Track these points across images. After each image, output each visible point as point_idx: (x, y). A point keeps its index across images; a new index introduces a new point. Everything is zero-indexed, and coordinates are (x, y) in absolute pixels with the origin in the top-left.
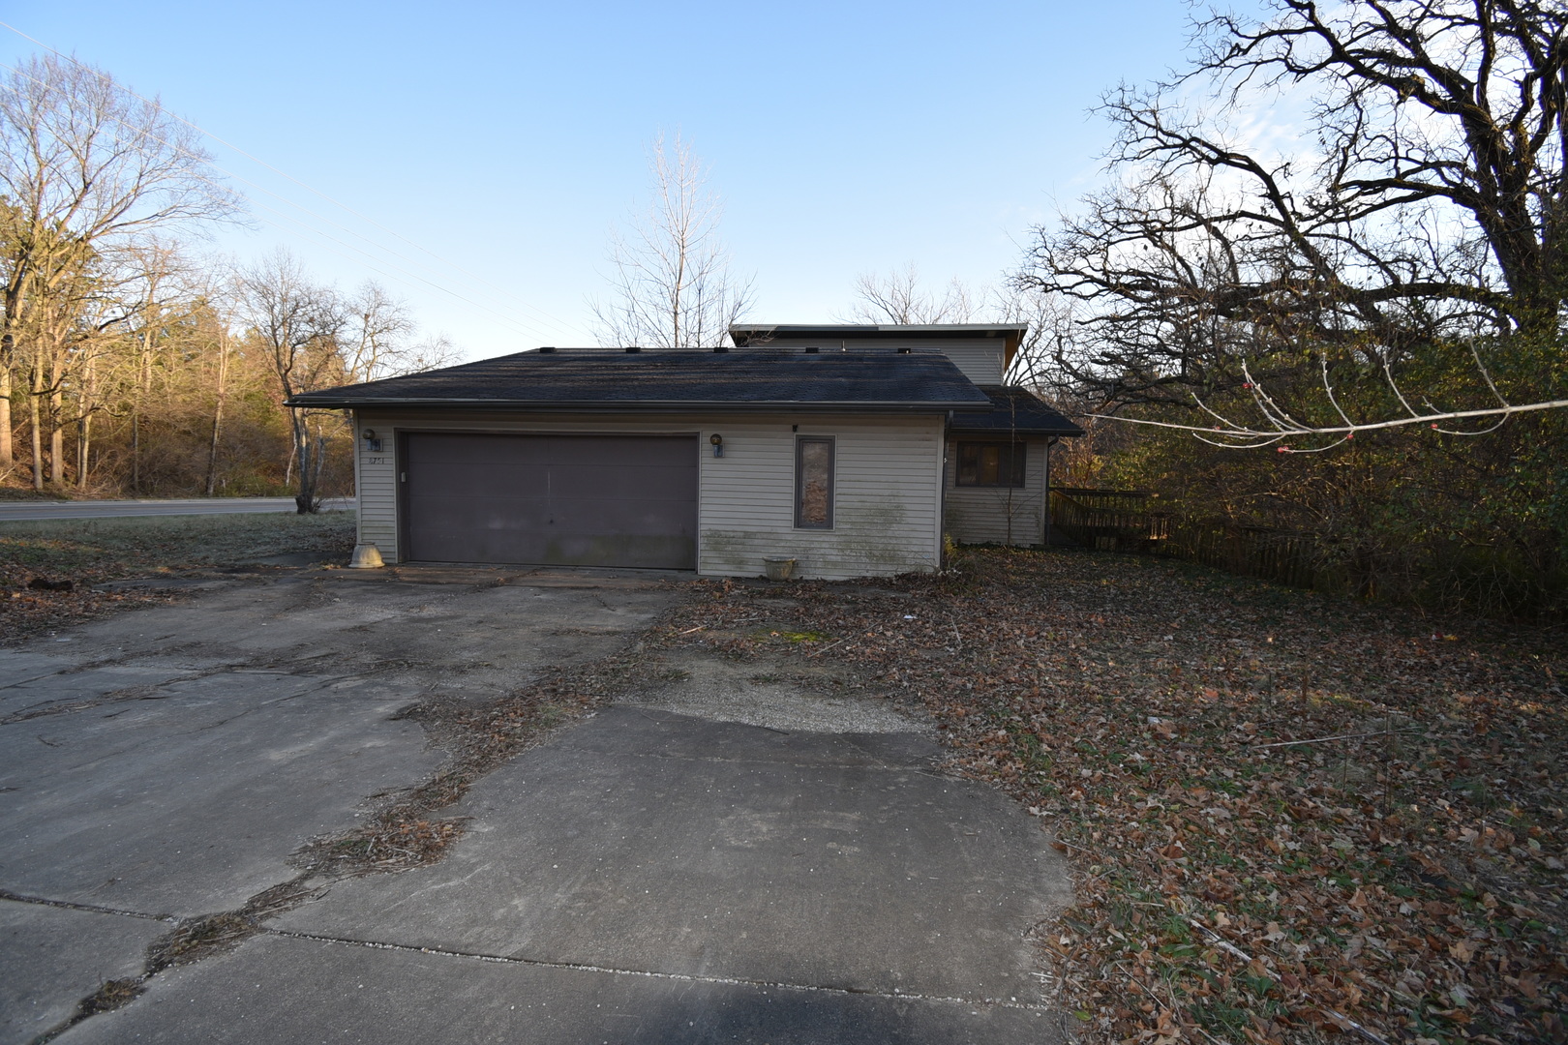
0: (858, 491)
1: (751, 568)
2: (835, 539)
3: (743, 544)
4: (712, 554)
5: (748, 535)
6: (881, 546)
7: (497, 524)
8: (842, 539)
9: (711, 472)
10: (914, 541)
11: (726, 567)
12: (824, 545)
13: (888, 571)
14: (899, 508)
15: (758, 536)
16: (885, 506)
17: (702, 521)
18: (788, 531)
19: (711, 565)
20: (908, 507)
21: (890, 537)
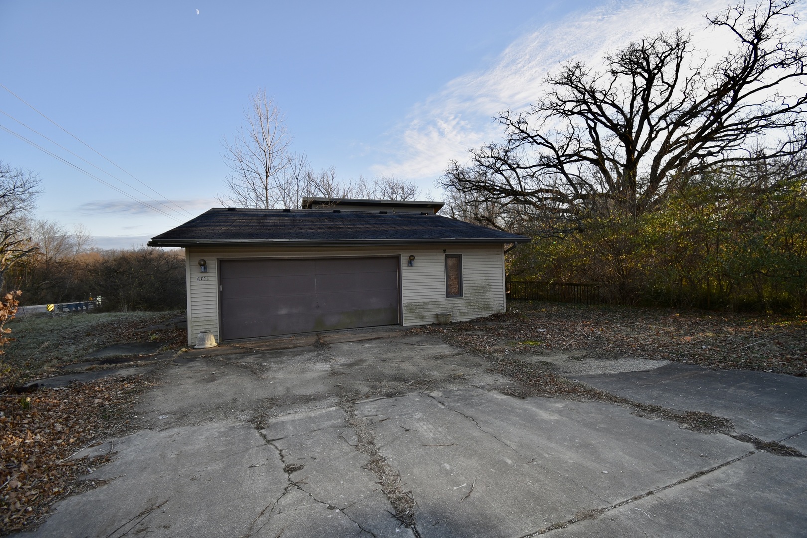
0: (472, 279)
1: (427, 320)
2: (464, 302)
3: (423, 308)
4: (409, 315)
5: (425, 304)
6: (483, 303)
7: (284, 312)
8: (466, 301)
9: (407, 274)
10: (495, 299)
11: (416, 321)
12: (460, 305)
13: (487, 314)
14: (489, 285)
15: (430, 303)
16: (483, 285)
17: (403, 299)
18: (443, 300)
19: (409, 321)
20: (492, 284)
21: (486, 299)
